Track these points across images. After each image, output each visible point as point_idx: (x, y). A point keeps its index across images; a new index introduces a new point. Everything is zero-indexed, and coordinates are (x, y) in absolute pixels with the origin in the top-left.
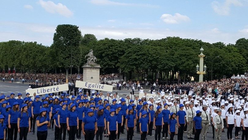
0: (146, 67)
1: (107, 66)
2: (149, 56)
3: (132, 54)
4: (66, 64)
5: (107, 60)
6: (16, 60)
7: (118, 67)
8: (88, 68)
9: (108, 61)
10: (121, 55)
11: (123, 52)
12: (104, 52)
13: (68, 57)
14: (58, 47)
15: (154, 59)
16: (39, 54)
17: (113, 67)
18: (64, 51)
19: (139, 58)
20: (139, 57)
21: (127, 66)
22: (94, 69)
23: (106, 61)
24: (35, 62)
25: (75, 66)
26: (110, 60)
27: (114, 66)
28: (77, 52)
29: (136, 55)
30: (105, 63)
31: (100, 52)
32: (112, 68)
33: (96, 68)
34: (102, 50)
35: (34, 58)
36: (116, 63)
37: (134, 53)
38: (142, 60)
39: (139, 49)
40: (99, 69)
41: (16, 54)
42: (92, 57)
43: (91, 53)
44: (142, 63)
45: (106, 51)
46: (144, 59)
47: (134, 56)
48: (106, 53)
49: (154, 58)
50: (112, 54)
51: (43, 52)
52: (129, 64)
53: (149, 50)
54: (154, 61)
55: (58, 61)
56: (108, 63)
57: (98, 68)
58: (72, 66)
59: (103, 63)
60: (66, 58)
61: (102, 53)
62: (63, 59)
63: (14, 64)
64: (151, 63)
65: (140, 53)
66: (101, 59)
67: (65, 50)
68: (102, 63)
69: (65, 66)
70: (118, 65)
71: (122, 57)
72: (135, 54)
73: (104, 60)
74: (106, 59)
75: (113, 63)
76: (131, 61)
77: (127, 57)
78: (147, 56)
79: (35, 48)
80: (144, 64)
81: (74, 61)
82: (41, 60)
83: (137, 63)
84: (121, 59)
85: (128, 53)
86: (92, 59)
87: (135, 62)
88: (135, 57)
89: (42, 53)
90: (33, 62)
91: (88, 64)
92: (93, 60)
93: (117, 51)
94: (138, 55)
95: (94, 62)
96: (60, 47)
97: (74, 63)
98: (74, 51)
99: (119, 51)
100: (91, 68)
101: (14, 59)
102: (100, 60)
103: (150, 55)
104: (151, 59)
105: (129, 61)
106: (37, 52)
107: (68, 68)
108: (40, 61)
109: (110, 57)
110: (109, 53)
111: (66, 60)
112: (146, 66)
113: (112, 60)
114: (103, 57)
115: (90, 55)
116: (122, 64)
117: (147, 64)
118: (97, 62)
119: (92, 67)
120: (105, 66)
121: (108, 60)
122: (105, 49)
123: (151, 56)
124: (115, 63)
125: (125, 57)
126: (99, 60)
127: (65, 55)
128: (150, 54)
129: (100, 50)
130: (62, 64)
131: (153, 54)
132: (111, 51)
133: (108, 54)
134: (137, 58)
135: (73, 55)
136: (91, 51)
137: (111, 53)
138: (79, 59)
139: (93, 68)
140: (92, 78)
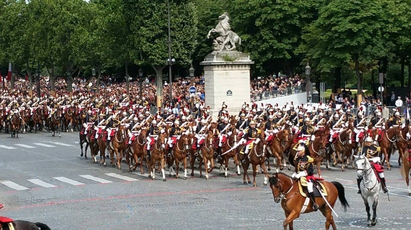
0: (382, 54)
1: (270, 55)
2: (387, 22)
3: (341, 19)
4: (155, 56)
5: (267, 37)
6: (14, 45)
7: (302, 56)
8: (218, 66)
9: (271, 39)
10: (309, 21)
11: (314, 13)
12: (258, 15)
13: (159, 36)
14: (130, 9)
15: (404, 28)
16: (78, 27)
17: (288, 56)
18: (147, 18)
19: (360, 30)
20: (360, 26)
21: (327, 53)
22: (234, 68)
23: (265, 41)
24: (68, 52)
25: (179, 59)
26: (277, 37)
27: (290, 52)
28: (185, 19)
29: (351, 22)
30: (263, 47)
31: (248, 15)
32: (284, 58)
33: (239, 65)
34: (253, 8)
35: (64, 39)
36: (295, 45)
37: (345, 17)
38: (369, 34)
39: (357, 4)
40: (248, 68)
41: (14, 27)
42: (227, 36)
43: (224, 25)
44: (368, 42)
45: (266, 13)
46: (375, 31)
47: (346, 25)
48: (266, 18)
49: (403, 26)
50: (281, 19)
51: (89, 22)
52: (333, 49)
53: (387, 4)
54: (403, 35)
55: (133, 47)
56: (271, 47)
57: (245, 65)
58: (173, 60)
59: (258, 46)
60: (154, 39)
61: (253, 19)
62: (147, 40)
63: (7, 56)
64: (394, 42)
65: (363, 14)
66: (252, 35)
67: (151, 16)
68: (254, 46)
69: (152, 60)
70: (300, 49)
71: (312, 27)
72: (350, 18)
73: (261, 37)
74: (265, 33)
75: (284, 45)
76: (336, 38)
77: (326, 28)
78: (384, 21)
79: (68, 10)
80: (373, 45)
81: (176, 46)
82: (86, 43)
83: (354, 43)
84: (308, 32)
85: (329, 17)
86: (228, 39)
87: (348, 41)
88: (349, 26)
89: (85, 23)
90: (63, 49)
91: (218, 56)
92: (229, 43)
93: (295, 10)
94: (357, 22)
95: (234, 47)
96: (136, 8)
97: (178, 51)
98: (176, 17)
99: (300, 10)
100: (225, 65)
101: (7, 40)
102: (249, 36)
103: (391, 20)
104: (395, 30)
105: (331, 40)
106: (71, 23)
107: (162, 65)
108: (83, 47)
109: (276, 28)
110: (273, 16)
111: (154, 43)
112: (382, 52)
113: (283, 36)
114: (257, 30)
115: (222, 30)
116: (312, 46)
117: (383, 45)
118: (242, 48)
119: (229, 64)
120: (263, 53)
121: (272, 36)
122: (262, 6)
123: (396, 20)
124: (292, 44)
125: (318, 27)
126: (246, 37)
127: (152, 30)
128: (389, 16)
129: (248, 10)
130: (145, 55)
131: (400, 15)
132: (280, 11)
133: (272, 21)
134: (355, 29)
135: (172, 29)
136: (223, 19)
137: (280, 15)
138: (191, 40)
139: (232, 65)
140: (229, 92)
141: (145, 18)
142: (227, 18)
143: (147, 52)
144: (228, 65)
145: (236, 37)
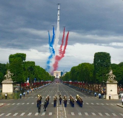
8: (108, 83)
33: (114, 83)
40: (117, 84)
43: (111, 73)
62: (98, 76)
92: (112, 77)
127: (99, 74)
136: (111, 71)
140: (111, 91)
141: (97, 71)
142: (112, 71)
143: (98, 79)
144: (111, 83)
145: (114, 76)
